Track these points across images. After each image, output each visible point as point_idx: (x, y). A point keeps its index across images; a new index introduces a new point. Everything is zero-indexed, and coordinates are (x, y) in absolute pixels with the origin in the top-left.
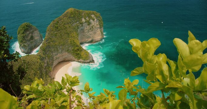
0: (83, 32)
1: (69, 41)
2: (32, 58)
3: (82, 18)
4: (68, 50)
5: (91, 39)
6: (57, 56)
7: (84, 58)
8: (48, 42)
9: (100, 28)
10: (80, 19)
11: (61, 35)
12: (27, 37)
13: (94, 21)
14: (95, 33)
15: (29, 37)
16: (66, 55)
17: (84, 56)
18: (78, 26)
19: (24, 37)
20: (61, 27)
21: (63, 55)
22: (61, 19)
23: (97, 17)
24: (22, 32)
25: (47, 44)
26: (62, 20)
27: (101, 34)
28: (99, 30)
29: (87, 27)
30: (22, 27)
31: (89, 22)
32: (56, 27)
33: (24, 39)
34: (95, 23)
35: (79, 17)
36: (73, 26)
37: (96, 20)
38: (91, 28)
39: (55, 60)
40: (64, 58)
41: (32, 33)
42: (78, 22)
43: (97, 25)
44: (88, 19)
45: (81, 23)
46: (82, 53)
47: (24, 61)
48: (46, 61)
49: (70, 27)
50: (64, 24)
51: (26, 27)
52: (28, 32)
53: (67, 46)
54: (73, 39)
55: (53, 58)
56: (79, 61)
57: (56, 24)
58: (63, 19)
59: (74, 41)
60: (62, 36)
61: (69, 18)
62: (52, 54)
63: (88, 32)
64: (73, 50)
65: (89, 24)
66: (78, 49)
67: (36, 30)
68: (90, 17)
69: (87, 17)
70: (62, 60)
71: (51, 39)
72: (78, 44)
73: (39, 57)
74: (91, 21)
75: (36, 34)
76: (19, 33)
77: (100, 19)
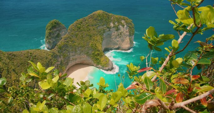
0: (110, 37)
1: (90, 43)
3: (110, 22)
4: (87, 53)
5: (117, 46)
6: (74, 57)
7: (103, 65)
8: (66, 41)
9: (130, 35)
10: (108, 23)
11: (82, 36)
12: (53, 34)
13: (123, 27)
14: (123, 41)
15: (56, 35)
16: (84, 58)
17: (104, 62)
18: (104, 30)
19: (50, 33)
20: (84, 28)
21: (81, 57)
22: (86, 20)
23: (127, 23)
24: (49, 28)
25: (65, 43)
26: (87, 21)
27: (129, 42)
28: (128, 38)
29: (114, 33)
30: (51, 23)
31: (118, 28)
32: (78, 27)
33: (49, 35)
34: (124, 30)
35: (107, 21)
36: (98, 29)
37: (125, 26)
38: (118, 35)
39: (71, 61)
40: (82, 61)
41: (59, 31)
42: (105, 26)
43: (126, 32)
44: (117, 25)
45: (108, 28)
46: (102, 59)
47: (31, 54)
48: (60, 60)
49: (94, 29)
50: (89, 26)
51: (54, 24)
52: (55, 30)
53: (87, 49)
54: (95, 43)
55: (69, 58)
56: (98, 66)
57: (79, 24)
58: (87, 20)
59: (96, 44)
60: (83, 38)
61: (95, 20)
62: (68, 54)
63: (116, 38)
64: (93, 54)
65: (118, 29)
66: (98, 54)
67: (63, 28)
68: (119, 23)
69: (116, 22)
70: (79, 63)
71: (70, 38)
72: (101, 48)
73: (52, 54)
74: (121, 26)
75: (63, 32)
76: (47, 29)
77: (131, 26)
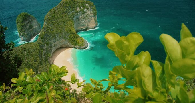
0: (79, 20)
1: (66, 29)
2: (32, 46)
3: (77, 7)
4: (65, 38)
5: (86, 27)
6: (55, 43)
7: (80, 45)
8: (46, 30)
9: (94, 16)
10: (75, 8)
11: (58, 23)
12: (26, 26)
13: (88, 10)
14: (89, 21)
15: (28, 27)
16: (63, 42)
17: (80, 42)
18: (73, 15)
19: (23, 26)
20: (58, 16)
21: (60, 42)
22: (57, 9)
23: (91, 6)
24: (21, 21)
25: (46, 32)
26: (59, 10)
27: (95, 22)
28: (93, 18)
29: (82, 16)
30: (21, 16)
31: (84, 11)
32: (53, 16)
33: (23, 28)
34: (89, 12)
35: (74, 7)
36: (69, 15)
37: (90, 9)
38: (85, 17)
39: (54, 47)
40: (62, 45)
41: (31, 22)
42: (73, 12)
43: (91, 14)
44: (83, 9)
45: (76, 12)
46: (78, 40)
47: (24, 48)
48: (45, 48)
49: (66, 16)
50: (61, 13)
51: (24, 17)
52: (27, 22)
53: (64, 34)
54: (69, 27)
55: (51, 45)
56: (76, 47)
57: (53, 13)
58: (59, 8)
59: (70, 29)
60: (59, 25)
61: (65, 7)
62: (50, 42)
63: (83, 20)
64: (70, 37)
65: (84, 13)
66: (74, 37)
67: (34, 20)
68: (84, 7)
69: (81, 7)
70: (60, 47)
71: (49, 28)
72: (74, 31)
73: (39, 45)
74: (86, 10)
75: (34, 23)
76: (18, 23)
77: (93, 8)
